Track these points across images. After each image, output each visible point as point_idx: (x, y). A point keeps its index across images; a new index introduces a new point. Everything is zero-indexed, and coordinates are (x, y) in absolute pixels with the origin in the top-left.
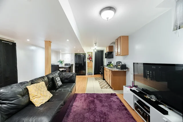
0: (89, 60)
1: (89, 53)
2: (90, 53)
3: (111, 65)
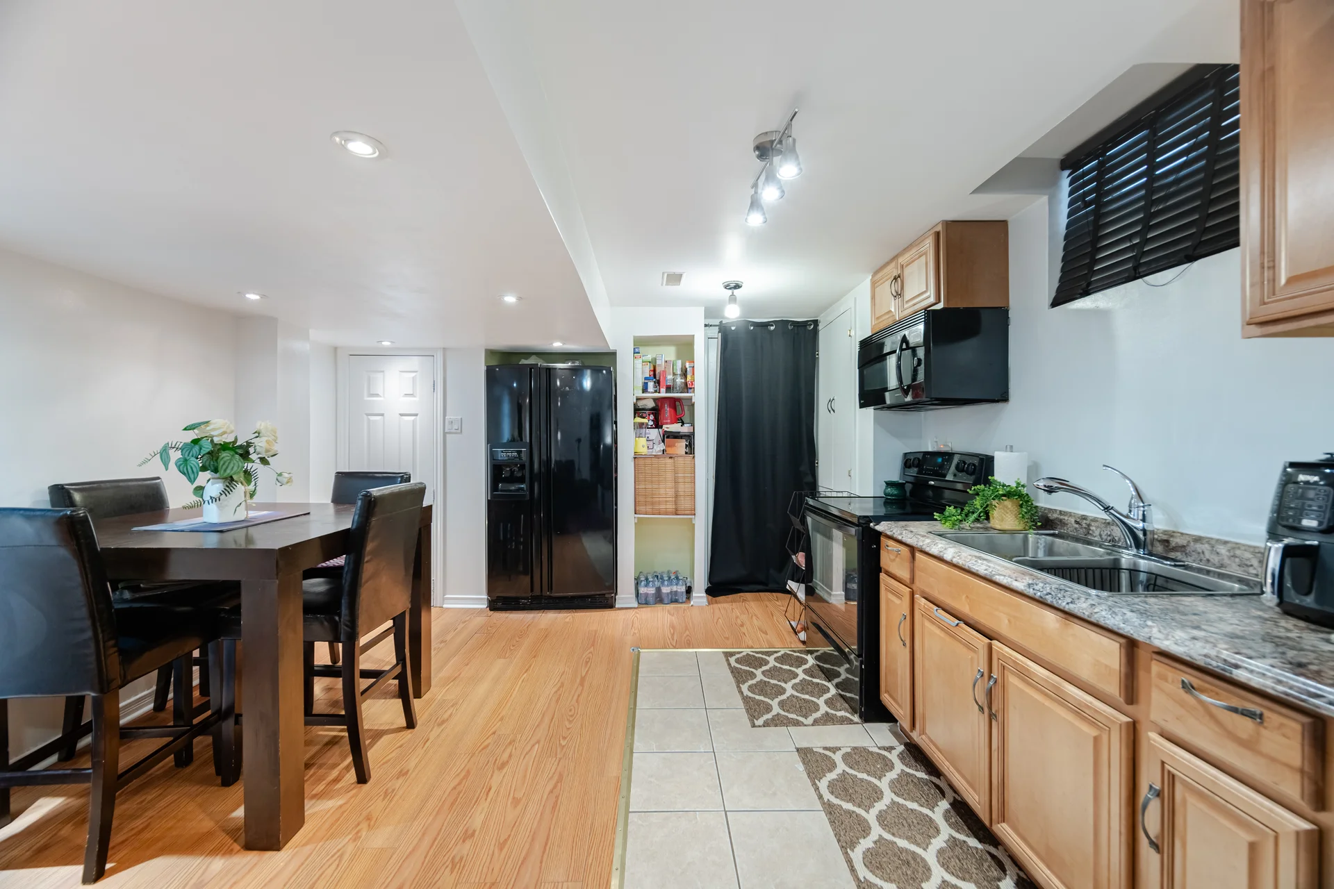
0: (657, 425)
1: (649, 353)
2: (668, 354)
3: (1005, 517)
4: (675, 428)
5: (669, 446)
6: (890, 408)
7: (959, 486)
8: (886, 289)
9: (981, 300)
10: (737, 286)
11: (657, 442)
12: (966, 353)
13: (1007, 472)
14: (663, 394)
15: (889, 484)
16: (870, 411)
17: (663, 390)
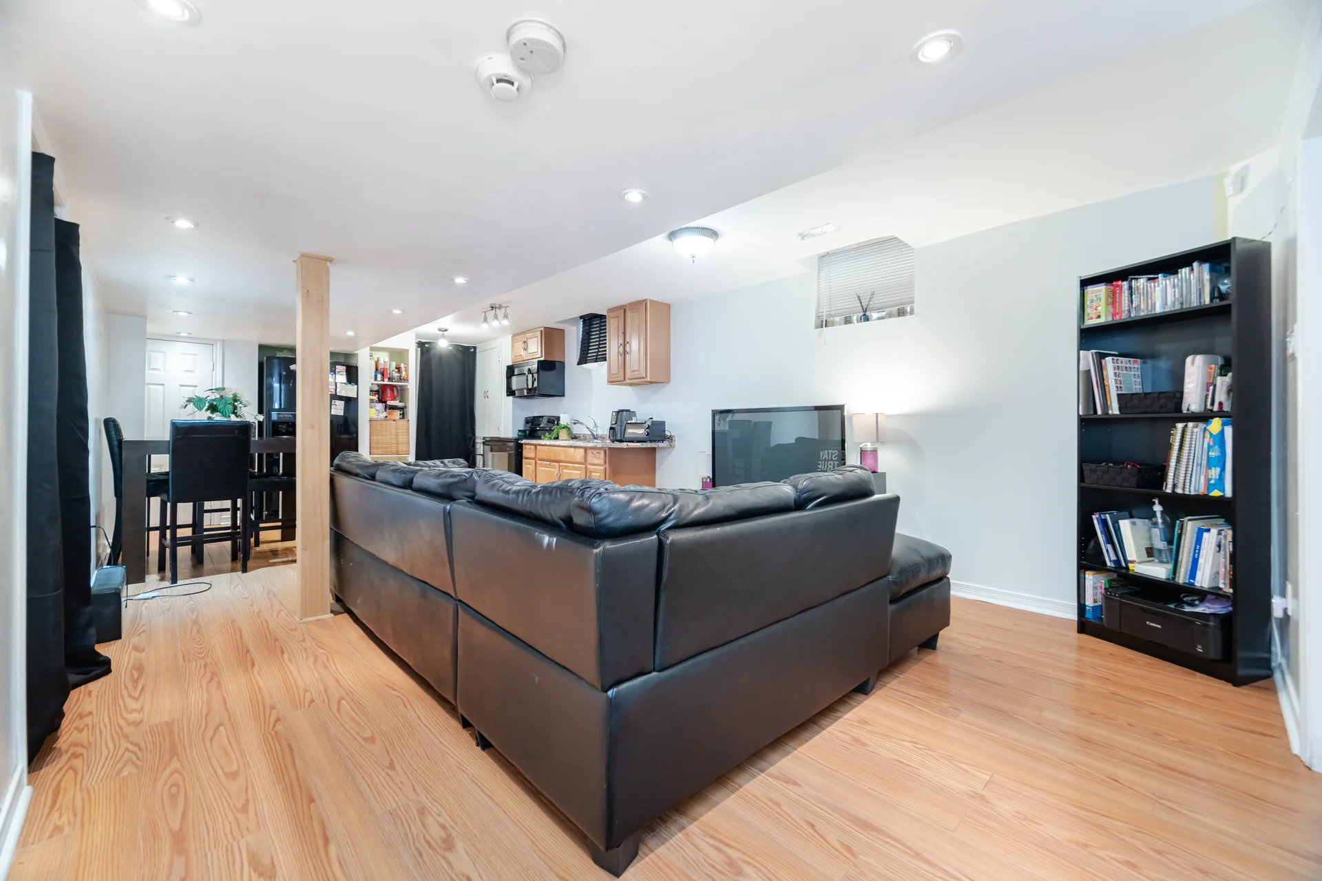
0: (383, 401)
1: (377, 355)
3: (563, 434)
4: (396, 403)
5: (389, 414)
6: (517, 397)
7: (548, 428)
8: (520, 345)
9: (556, 358)
10: (446, 330)
11: (381, 411)
12: (551, 375)
13: (564, 421)
14: (386, 382)
15: (519, 431)
16: (511, 398)
17: (386, 380)
